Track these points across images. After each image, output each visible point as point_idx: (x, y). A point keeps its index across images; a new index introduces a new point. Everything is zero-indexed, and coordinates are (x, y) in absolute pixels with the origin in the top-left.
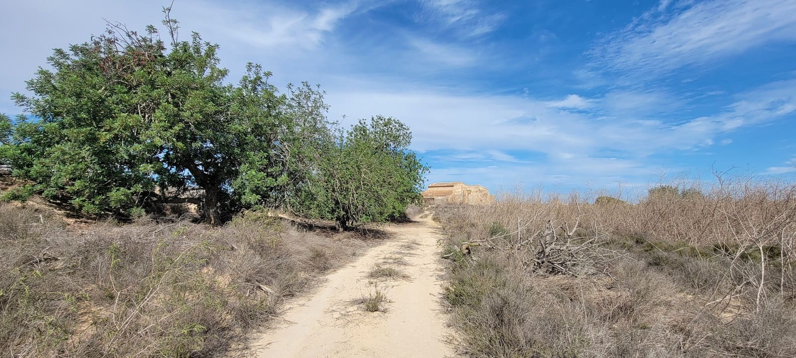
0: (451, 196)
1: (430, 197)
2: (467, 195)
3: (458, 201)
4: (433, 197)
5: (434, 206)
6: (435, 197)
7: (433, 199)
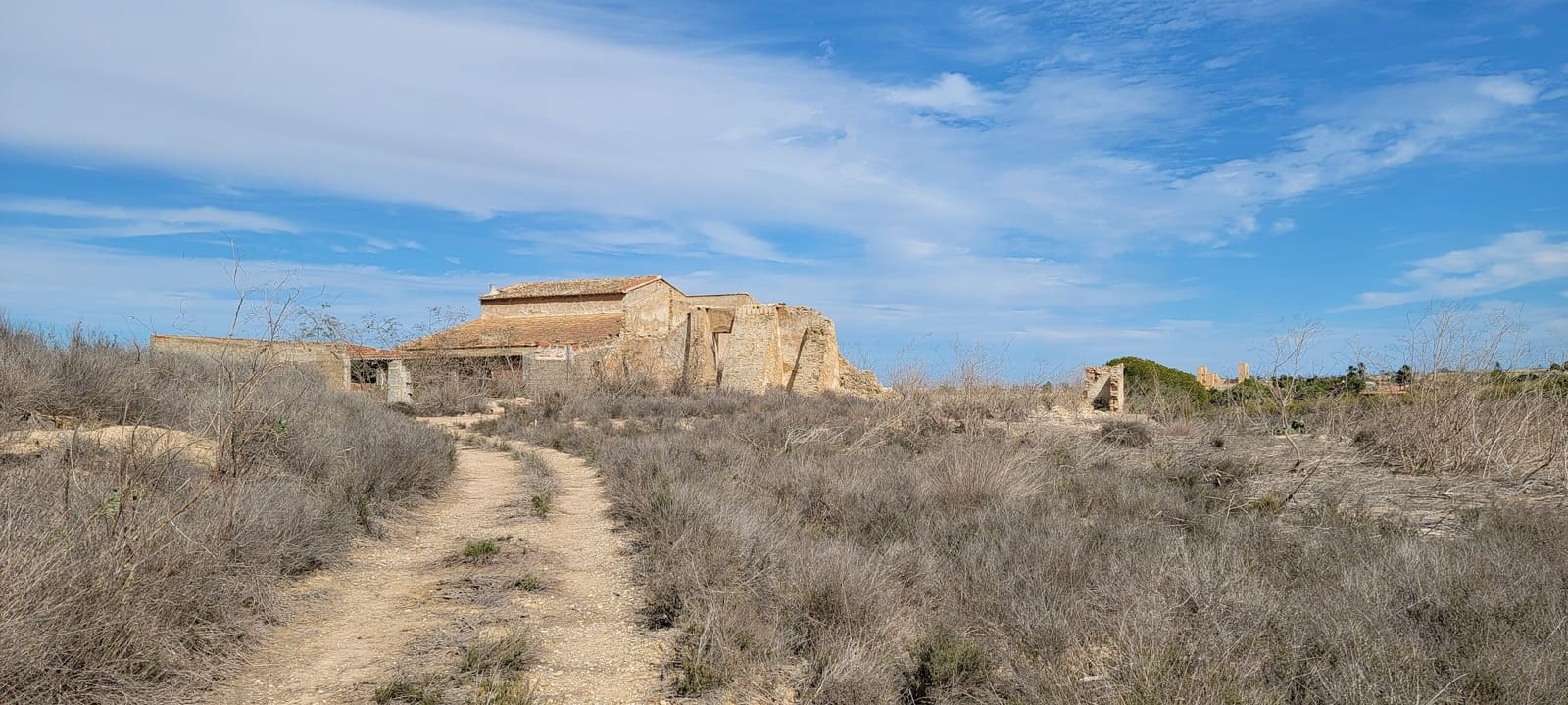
0: (616, 346)
1: (491, 353)
2: (708, 337)
3: (665, 369)
4: (514, 352)
5: (521, 401)
6: (525, 352)
7: (517, 359)
